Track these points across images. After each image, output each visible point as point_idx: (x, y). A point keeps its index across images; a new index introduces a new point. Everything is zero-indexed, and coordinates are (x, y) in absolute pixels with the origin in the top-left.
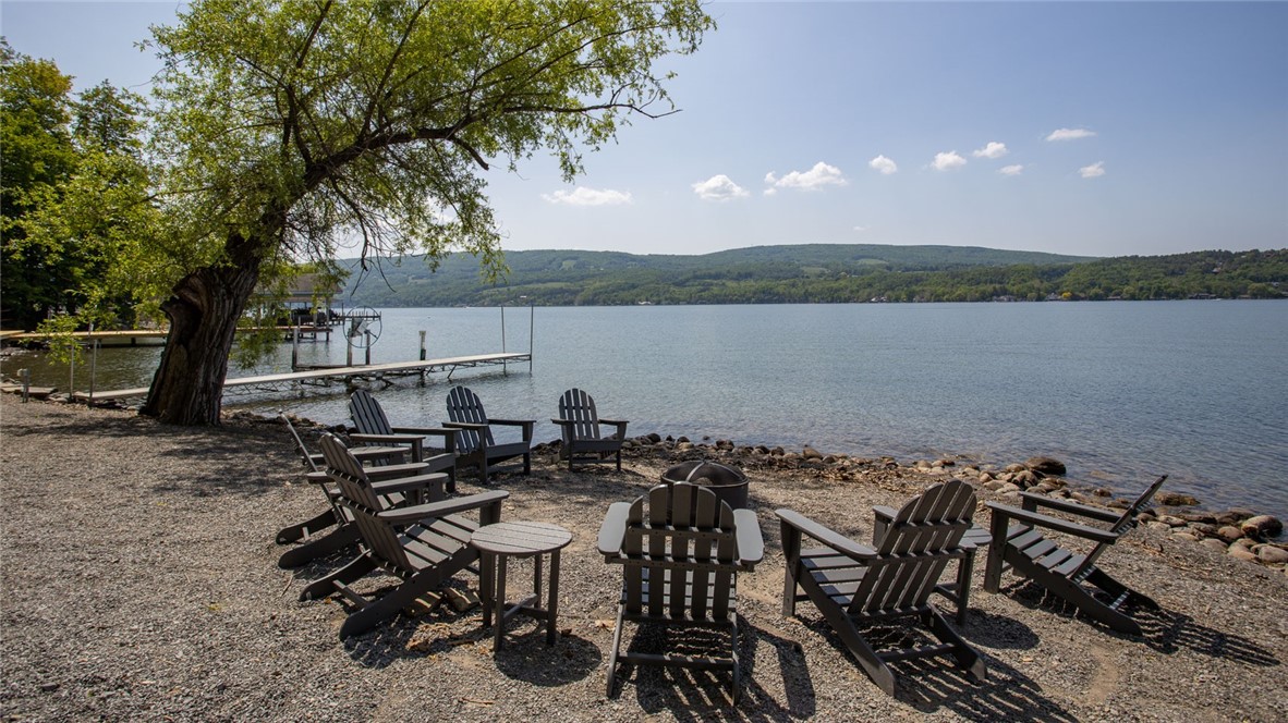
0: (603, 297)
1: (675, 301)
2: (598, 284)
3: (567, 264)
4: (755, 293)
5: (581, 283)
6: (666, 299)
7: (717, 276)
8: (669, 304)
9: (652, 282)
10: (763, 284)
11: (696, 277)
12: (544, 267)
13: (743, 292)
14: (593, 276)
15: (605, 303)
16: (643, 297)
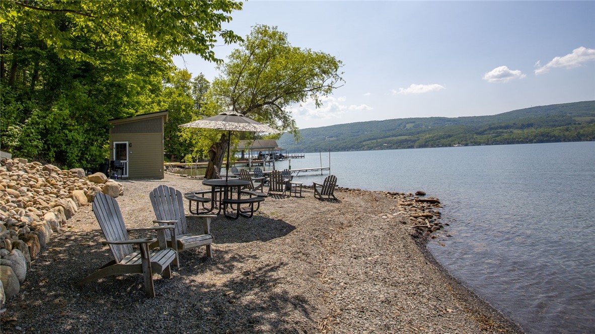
0: (430, 143)
1: (479, 144)
2: (427, 136)
3: (409, 126)
4: (535, 136)
5: (418, 135)
6: (471, 143)
7: (506, 127)
8: (473, 145)
9: (462, 133)
10: (542, 130)
11: (491, 129)
12: (396, 128)
13: (526, 136)
14: (425, 131)
15: (432, 146)
16: (456, 142)
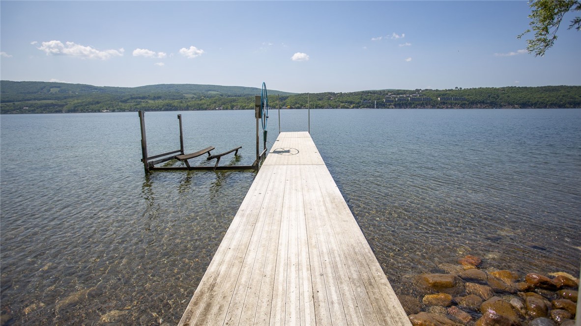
0: (80, 108)
1: (124, 110)
2: (76, 101)
3: (53, 90)
4: (163, 106)
5: (65, 100)
6: (118, 109)
7: (144, 98)
8: (120, 111)
9: (109, 101)
10: (167, 101)
11: (132, 98)
12: (38, 92)
13: (157, 106)
14: (72, 97)
15: (82, 111)
16: (104, 108)
